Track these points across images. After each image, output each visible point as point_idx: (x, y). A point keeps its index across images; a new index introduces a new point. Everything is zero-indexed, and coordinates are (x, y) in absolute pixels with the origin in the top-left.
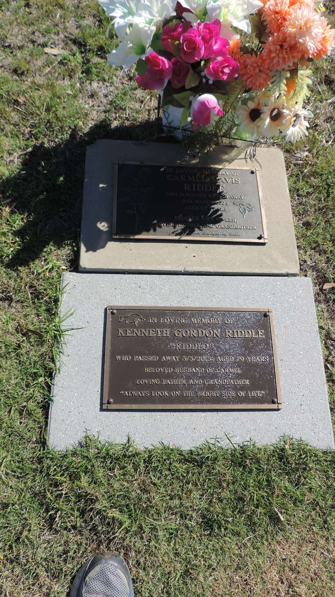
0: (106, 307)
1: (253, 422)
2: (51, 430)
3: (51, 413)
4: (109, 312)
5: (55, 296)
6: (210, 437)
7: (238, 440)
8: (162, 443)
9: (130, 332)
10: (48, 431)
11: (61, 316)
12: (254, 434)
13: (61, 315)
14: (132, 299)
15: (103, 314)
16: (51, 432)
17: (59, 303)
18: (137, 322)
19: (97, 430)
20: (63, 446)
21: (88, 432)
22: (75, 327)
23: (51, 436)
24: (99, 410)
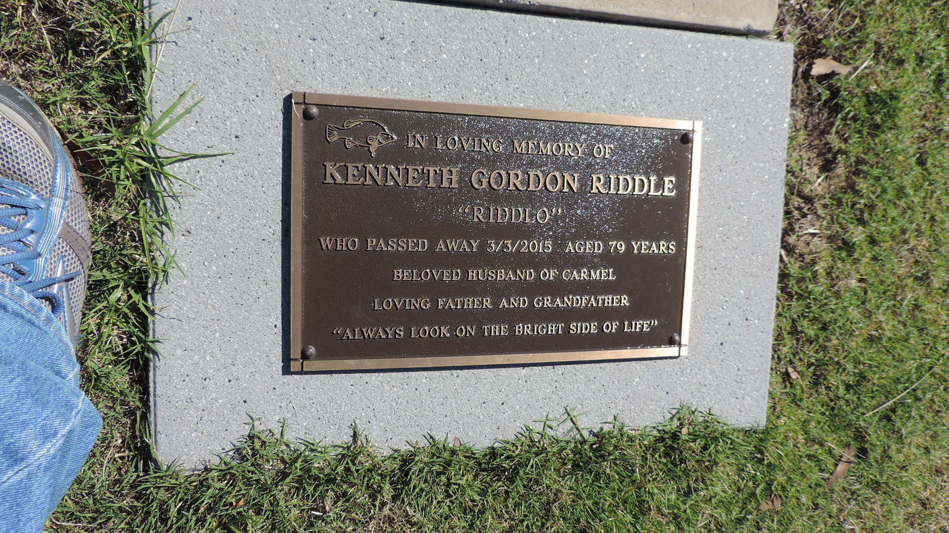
0: (287, 92)
1: (625, 383)
2: (158, 423)
3: (155, 383)
4: (297, 112)
5: (131, 50)
6: (534, 418)
7: (590, 423)
8: (431, 437)
9: (356, 173)
10: (152, 427)
11: (157, 115)
12: (623, 406)
13: (156, 111)
14: (362, 73)
15: (280, 116)
16: (159, 429)
17: (146, 75)
18: (374, 146)
19: (277, 418)
20: (195, 459)
21: (256, 423)
22: (200, 152)
23: (161, 438)
24: (281, 372)
